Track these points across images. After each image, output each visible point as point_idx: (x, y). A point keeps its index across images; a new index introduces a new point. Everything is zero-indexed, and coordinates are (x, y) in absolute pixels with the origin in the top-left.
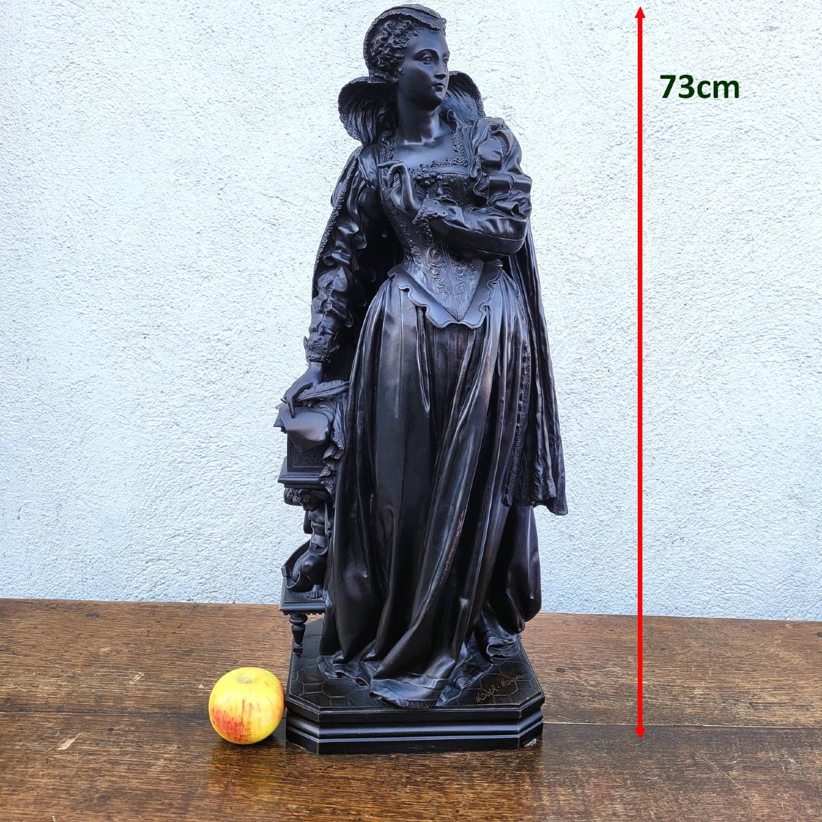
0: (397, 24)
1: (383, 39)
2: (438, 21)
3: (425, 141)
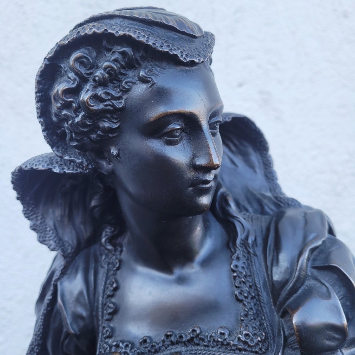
0: (99, 53)
1: (67, 92)
2: (196, 43)
3: (178, 272)
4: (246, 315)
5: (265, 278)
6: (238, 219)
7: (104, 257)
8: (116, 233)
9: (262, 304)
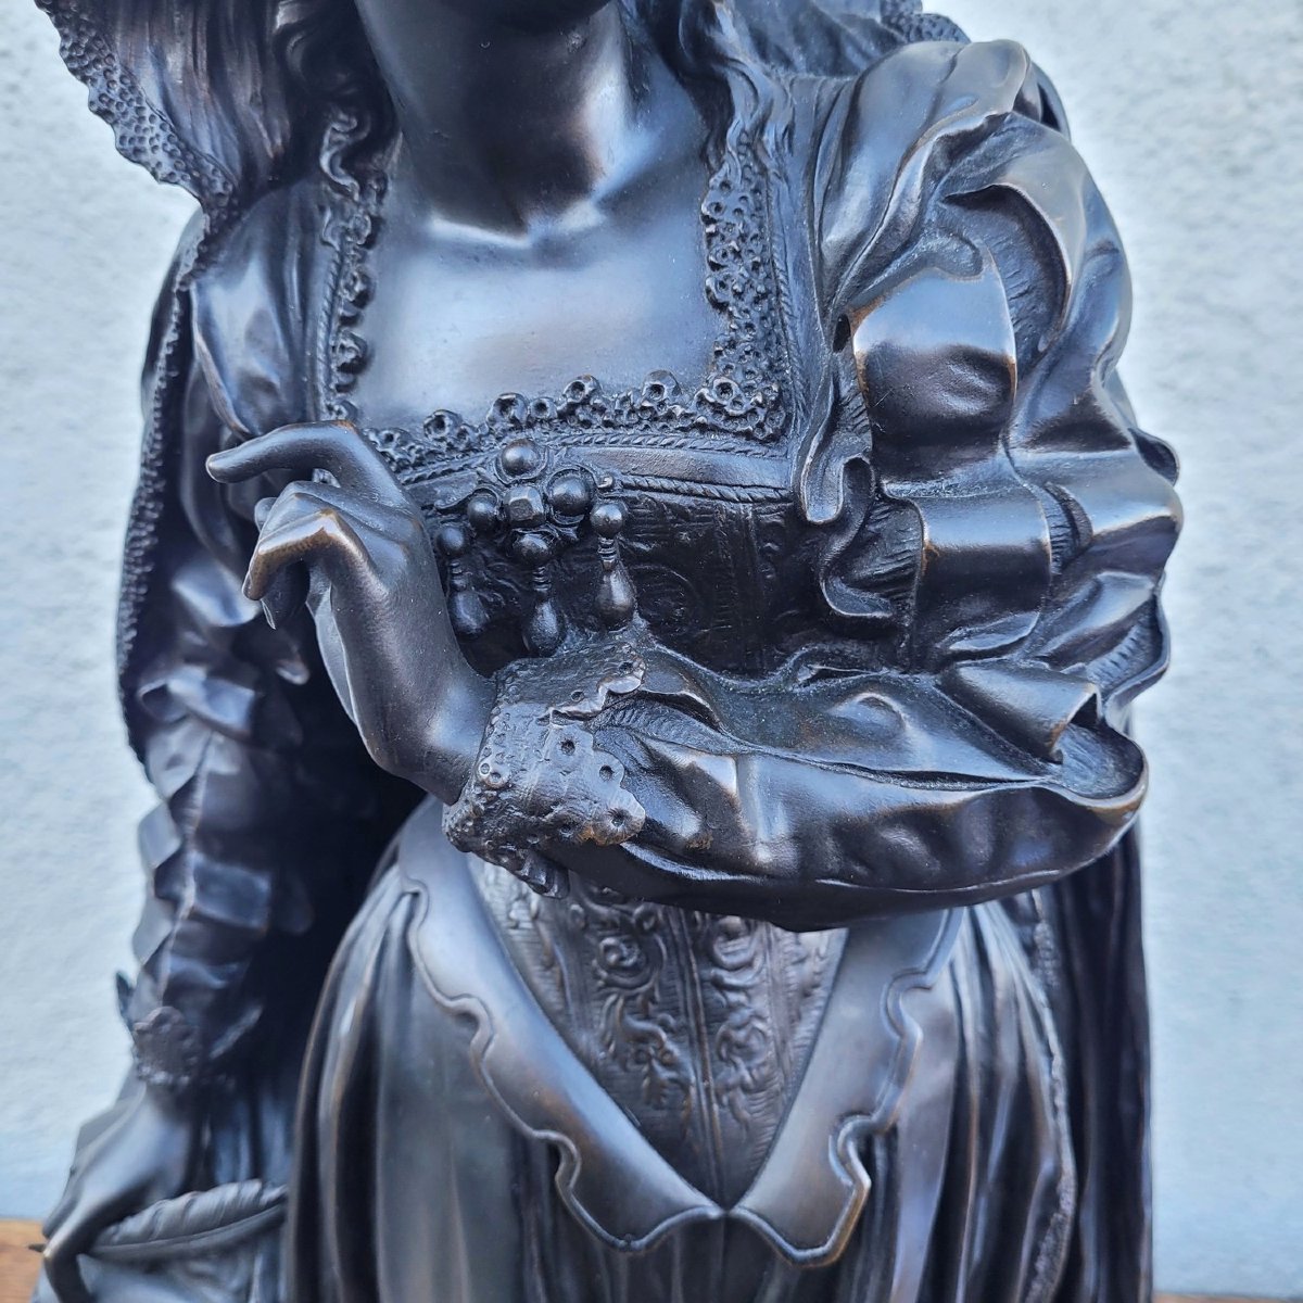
3: (539, 226)
4: (732, 344)
5: (804, 245)
6: (740, 67)
7: (328, 215)
8: (364, 135)
9: (786, 318)
